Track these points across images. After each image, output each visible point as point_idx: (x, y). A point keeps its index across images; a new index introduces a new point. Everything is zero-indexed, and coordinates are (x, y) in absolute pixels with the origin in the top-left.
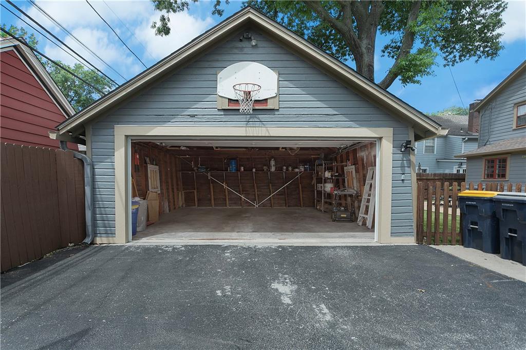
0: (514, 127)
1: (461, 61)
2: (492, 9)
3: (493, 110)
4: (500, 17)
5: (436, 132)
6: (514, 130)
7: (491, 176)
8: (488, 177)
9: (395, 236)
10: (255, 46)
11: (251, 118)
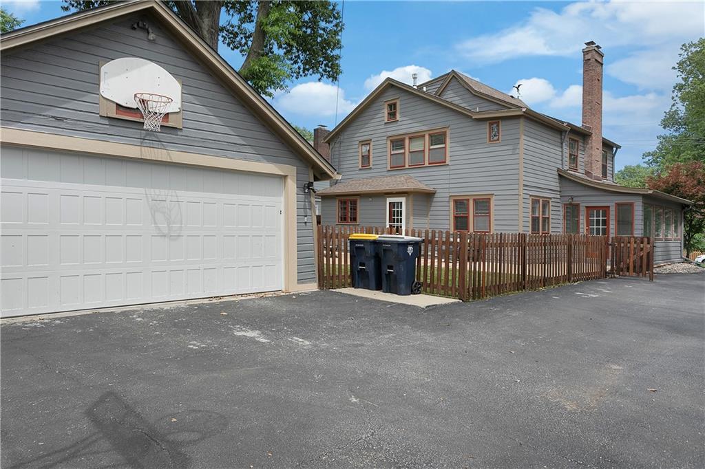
0: (360, 167)
1: (305, 75)
2: (332, 25)
3: (342, 145)
4: (338, 37)
5: (332, 176)
6: (360, 170)
7: (344, 219)
8: (341, 220)
9: (303, 283)
10: (153, 42)
11: (147, 135)
